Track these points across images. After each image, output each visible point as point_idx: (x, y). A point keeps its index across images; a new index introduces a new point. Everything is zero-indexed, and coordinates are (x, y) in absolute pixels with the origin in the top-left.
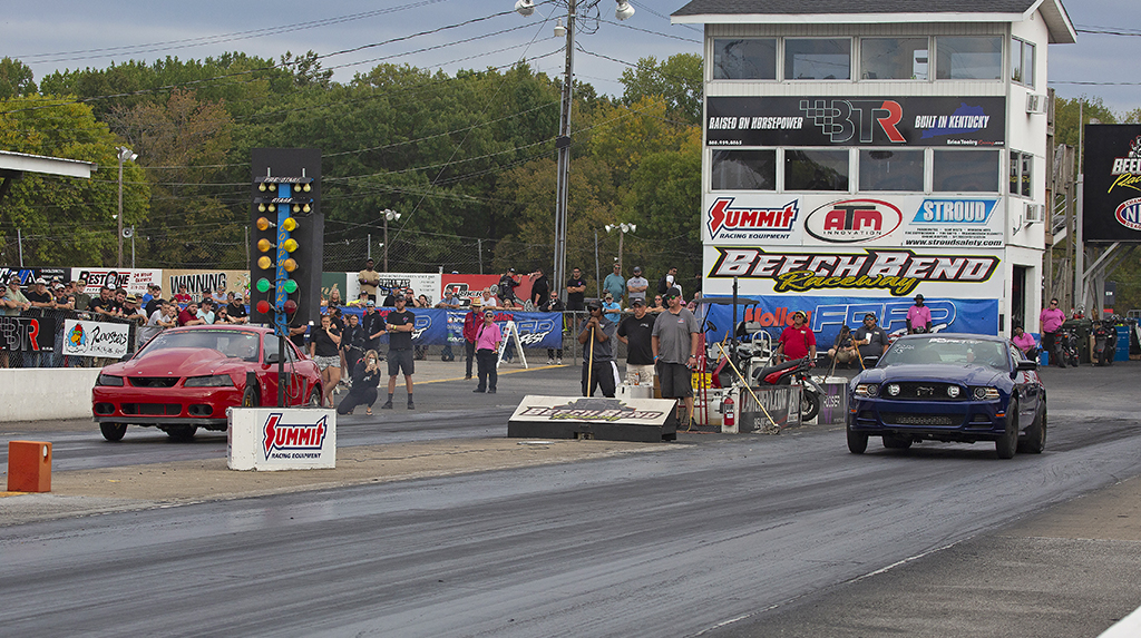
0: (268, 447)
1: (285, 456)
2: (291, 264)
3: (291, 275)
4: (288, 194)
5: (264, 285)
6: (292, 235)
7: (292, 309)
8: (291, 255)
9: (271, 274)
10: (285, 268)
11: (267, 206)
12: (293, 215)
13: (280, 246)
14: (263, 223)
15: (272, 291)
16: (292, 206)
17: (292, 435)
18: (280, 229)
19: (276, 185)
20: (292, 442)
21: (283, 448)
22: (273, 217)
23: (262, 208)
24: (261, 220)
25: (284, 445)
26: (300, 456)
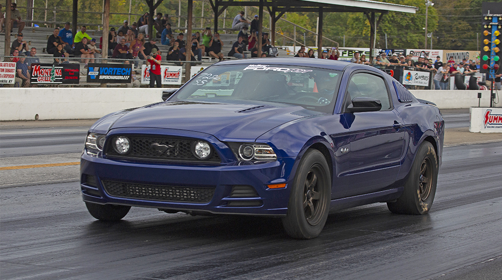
0: (486, 123)
1: (493, 127)
2: (497, 49)
3: (497, 54)
4: (497, 21)
5: (486, 58)
6: (498, 37)
7: (497, 68)
8: (497, 46)
9: (489, 53)
10: (494, 51)
11: (488, 25)
12: (498, 29)
13: (493, 42)
14: (486, 33)
15: (489, 60)
16: (498, 26)
17: (496, 119)
18: (493, 35)
19: (492, 17)
20: (495, 121)
21: (492, 124)
22: (490, 30)
23: (485, 27)
24: (485, 32)
25: (492, 123)
26: (499, 127)
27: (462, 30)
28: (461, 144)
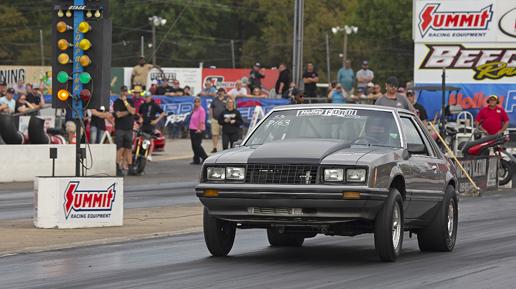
0: (68, 209)
1: (82, 216)
2: (86, 60)
3: (85, 69)
4: (81, 2)
5: (63, 77)
6: (86, 36)
7: (87, 97)
8: (85, 53)
9: (69, 68)
10: (80, 63)
11: (65, 12)
12: (86, 19)
13: (76, 45)
14: (62, 26)
15: (70, 82)
16: (85, 12)
17: (88, 199)
18: (76, 31)
20: (87, 205)
21: (80, 210)
22: (70, 21)
23: (60, 14)
24: (60, 24)
25: (81, 207)
26: (93, 216)
27: (8, 25)
28: (20, 251)
